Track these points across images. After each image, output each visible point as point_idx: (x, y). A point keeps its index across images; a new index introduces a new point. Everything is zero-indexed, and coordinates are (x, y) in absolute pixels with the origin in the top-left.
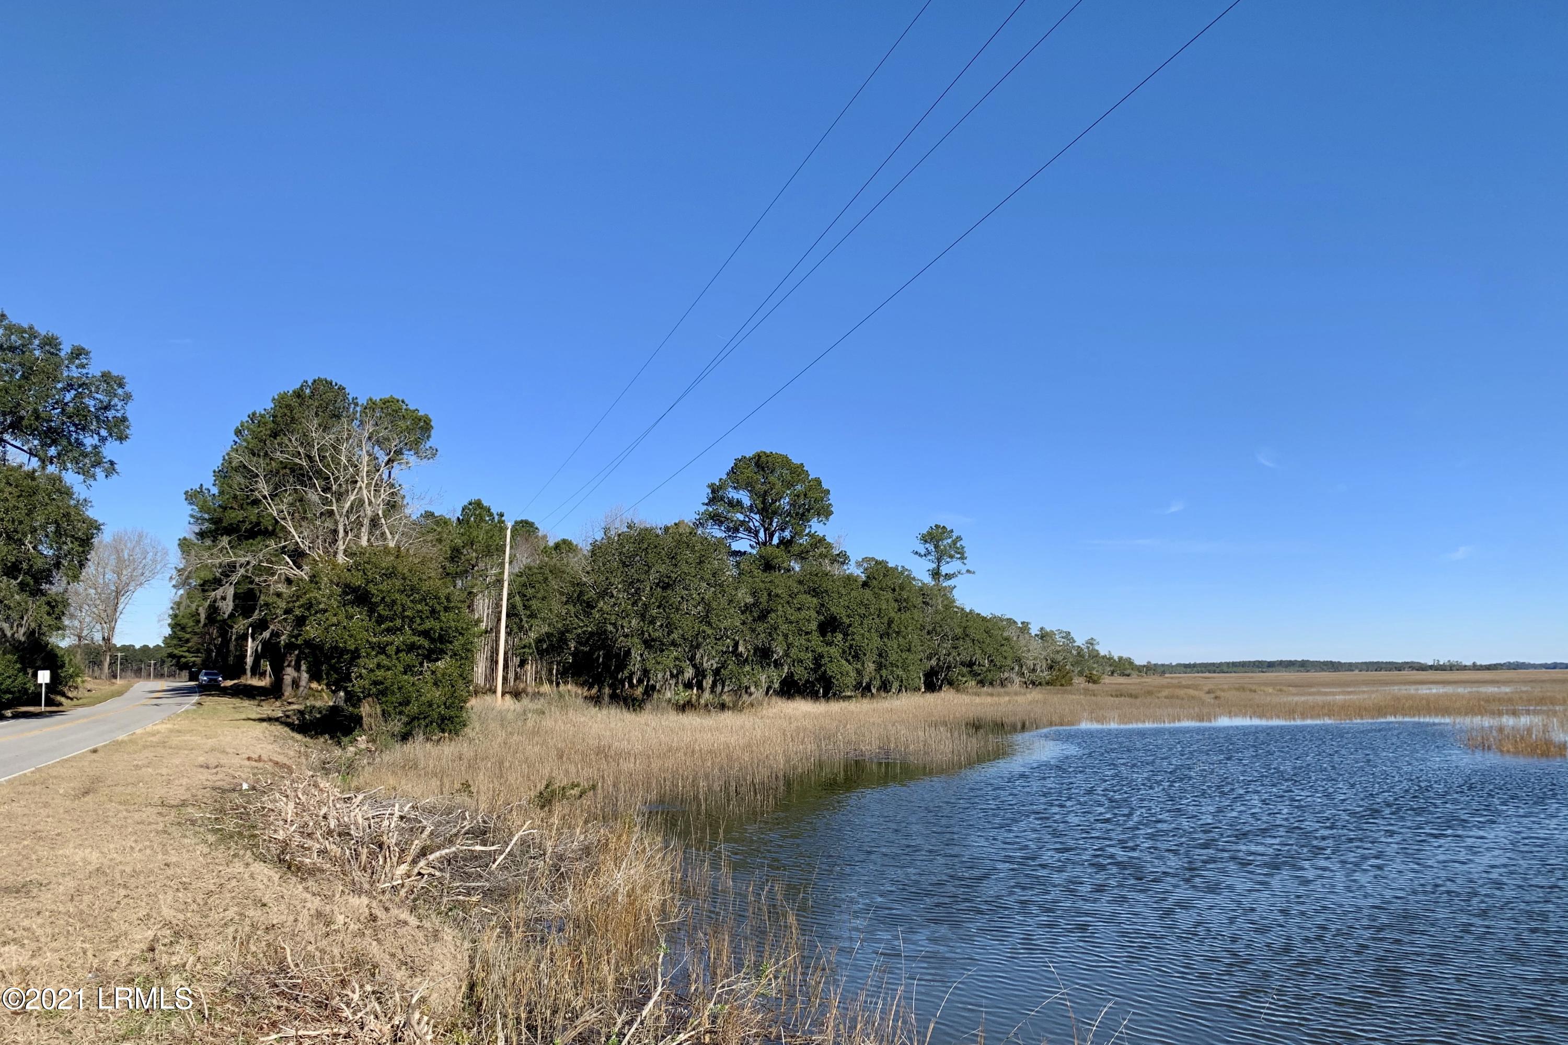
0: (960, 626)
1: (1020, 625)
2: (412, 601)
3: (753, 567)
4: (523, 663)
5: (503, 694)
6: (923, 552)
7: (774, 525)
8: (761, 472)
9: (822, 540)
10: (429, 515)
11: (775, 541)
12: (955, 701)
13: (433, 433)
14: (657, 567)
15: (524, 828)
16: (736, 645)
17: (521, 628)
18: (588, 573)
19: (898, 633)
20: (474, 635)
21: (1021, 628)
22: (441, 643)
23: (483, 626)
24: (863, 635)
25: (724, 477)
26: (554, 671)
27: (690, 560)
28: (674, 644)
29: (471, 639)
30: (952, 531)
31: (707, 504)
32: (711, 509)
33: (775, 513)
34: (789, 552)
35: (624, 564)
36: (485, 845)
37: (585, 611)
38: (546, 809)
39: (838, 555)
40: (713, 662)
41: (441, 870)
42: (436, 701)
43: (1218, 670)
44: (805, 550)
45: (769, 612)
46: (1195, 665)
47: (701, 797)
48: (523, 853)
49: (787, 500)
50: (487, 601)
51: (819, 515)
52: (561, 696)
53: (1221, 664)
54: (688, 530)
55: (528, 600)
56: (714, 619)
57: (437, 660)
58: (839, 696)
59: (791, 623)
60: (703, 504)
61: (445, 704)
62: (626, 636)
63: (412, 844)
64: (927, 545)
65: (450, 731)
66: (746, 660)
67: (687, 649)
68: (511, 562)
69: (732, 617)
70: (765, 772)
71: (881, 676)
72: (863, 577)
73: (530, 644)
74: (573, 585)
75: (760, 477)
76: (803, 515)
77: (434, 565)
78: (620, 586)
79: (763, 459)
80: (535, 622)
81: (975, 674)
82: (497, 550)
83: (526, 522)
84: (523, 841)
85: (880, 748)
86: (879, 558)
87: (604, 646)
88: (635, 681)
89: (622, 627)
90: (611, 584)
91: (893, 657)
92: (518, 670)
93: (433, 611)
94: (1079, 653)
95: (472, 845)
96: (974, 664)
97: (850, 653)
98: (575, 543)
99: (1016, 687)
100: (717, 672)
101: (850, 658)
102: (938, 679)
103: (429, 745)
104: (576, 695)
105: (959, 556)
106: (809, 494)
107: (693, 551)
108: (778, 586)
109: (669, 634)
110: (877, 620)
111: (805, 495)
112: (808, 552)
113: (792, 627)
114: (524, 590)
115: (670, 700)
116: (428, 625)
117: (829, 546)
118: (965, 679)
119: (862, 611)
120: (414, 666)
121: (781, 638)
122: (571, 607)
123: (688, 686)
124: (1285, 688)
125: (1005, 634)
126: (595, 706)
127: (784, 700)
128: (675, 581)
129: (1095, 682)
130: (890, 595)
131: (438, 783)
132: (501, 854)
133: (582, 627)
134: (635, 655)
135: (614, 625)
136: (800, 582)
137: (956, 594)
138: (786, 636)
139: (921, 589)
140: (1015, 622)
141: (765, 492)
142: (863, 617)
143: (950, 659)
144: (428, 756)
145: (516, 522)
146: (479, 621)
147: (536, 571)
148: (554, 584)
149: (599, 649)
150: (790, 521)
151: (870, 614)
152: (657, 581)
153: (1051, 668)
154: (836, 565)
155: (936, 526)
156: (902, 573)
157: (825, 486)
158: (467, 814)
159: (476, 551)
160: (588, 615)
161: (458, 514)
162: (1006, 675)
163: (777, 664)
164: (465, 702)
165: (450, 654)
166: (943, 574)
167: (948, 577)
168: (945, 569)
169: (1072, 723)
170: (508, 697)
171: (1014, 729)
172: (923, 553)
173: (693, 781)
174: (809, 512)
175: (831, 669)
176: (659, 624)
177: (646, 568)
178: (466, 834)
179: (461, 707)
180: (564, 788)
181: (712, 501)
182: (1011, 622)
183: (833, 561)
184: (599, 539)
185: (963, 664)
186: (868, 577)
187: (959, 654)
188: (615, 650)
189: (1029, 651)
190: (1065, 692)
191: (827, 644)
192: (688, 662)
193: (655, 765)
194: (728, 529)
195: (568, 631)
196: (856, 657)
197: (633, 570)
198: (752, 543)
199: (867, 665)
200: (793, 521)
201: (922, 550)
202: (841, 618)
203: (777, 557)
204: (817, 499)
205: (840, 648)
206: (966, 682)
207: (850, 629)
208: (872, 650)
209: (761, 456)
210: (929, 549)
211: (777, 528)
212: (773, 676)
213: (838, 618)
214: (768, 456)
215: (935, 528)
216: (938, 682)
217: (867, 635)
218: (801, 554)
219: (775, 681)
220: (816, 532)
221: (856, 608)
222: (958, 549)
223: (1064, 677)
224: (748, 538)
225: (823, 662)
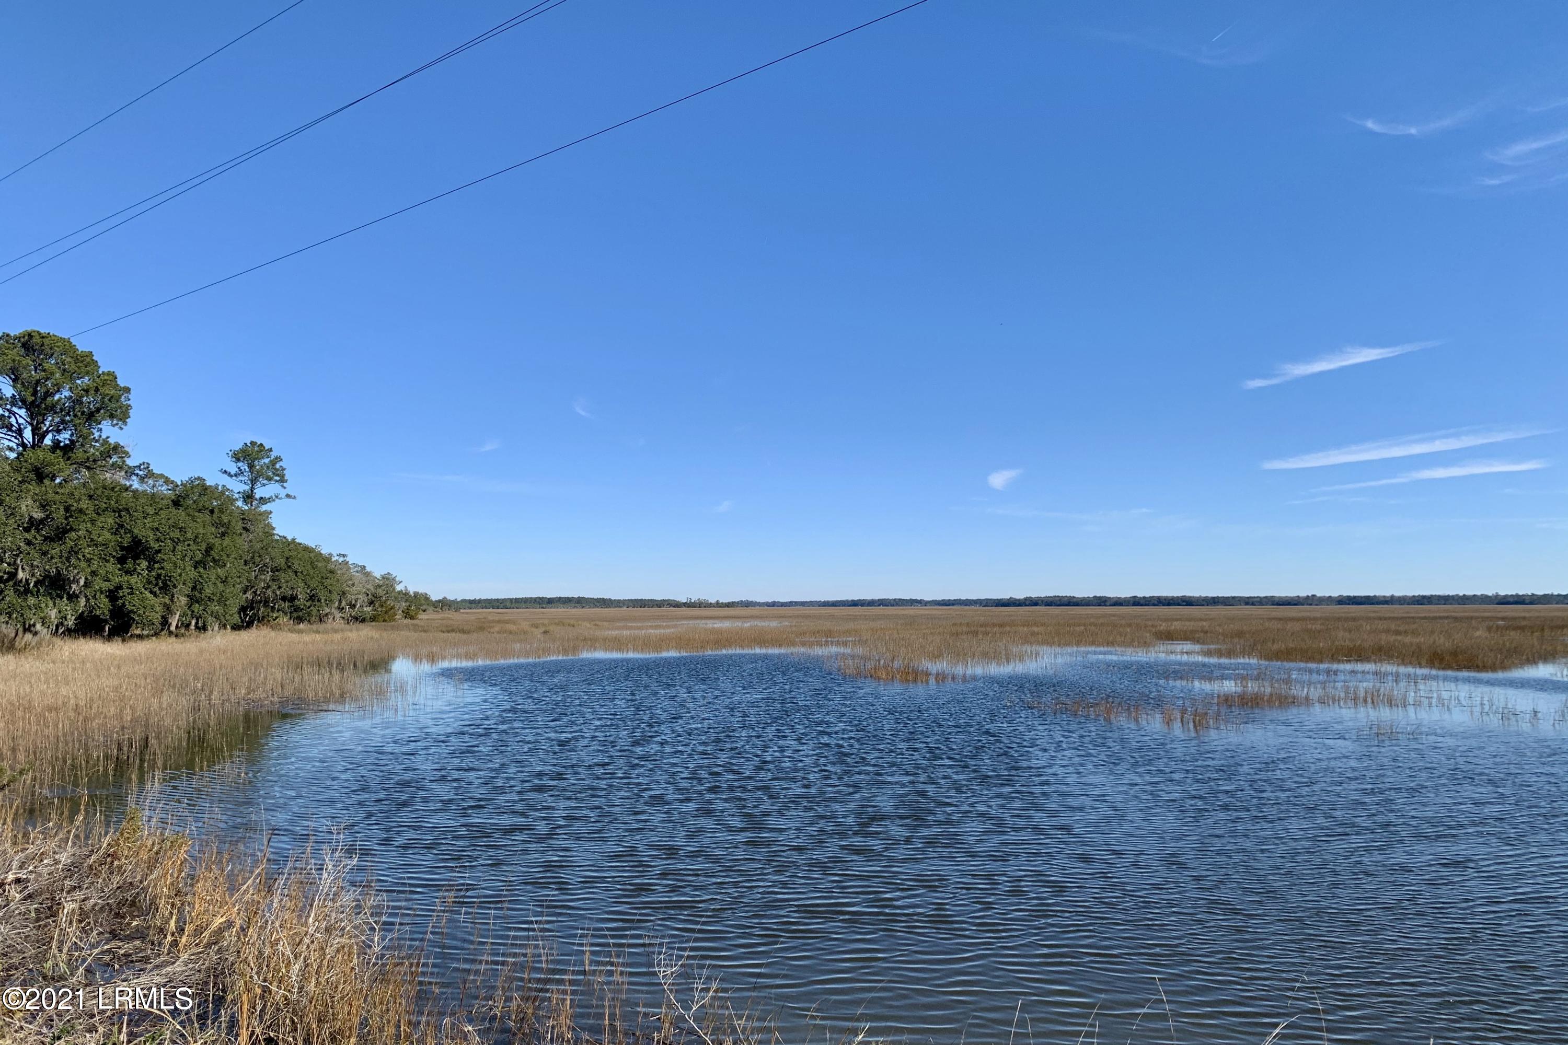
0: (281, 556)
7: (47, 424)
8: (32, 356)
9: (116, 448)
11: (48, 443)
16: (16, 570)
19: (216, 562)
24: (175, 563)
30: (271, 450)
33: (49, 409)
34: (68, 459)
39: (138, 467)
43: (502, 606)
44: (92, 458)
45: (66, 532)
46: (480, 601)
49: (69, 394)
51: (112, 416)
53: (504, 600)
59: (96, 545)
64: (240, 464)
66: (29, 590)
75: (29, 362)
76: (92, 414)
79: (36, 340)
81: (294, 610)
97: (157, 584)
99: (336, 623)
101: (156, 589)
102: (246, 615)
105: (278, 478)
106: (102, 390)
110: (193, 547)
111: (97, 390)
117: (125, 455)
118: (279, 615)
119: (176, 534)
121: (83, 564)
124: (599, 623)
125: (329, 566)
129: (412, 618)
130: (207, 518)
136: (89, 496)
137: (274, 521)
139: (237, 513)
141: (38, 382)
142: (175, 542)
143: (269, 592)
150: (70, 421)
151: (186, 540)
153: (372, 602)
154: (135, 479)
155: (252, 443)
156: (223, 493)
157: (121, 383)
162: (328, 610)
163: (73, 597)
166: (257, 496)
167: (263, 501)
168: (259, 492)
172: (233, 472)
174: (100, 411)
175: (131, 603)
183: (132, 473)
185: (284, 599)
186: (178, 496)
187: (280, 588)
189: (353, 585)
190: (388, 628)
191: (126, 573)
196: (165, 588)
198: (12, 444)
199: (178, 598)
200: (78, 421)
201: (233, 469)
202: (147, 541)
203: (53, 464)
204: (112, 397)
205: (144, 577)
206: (277, 618)
207: (159, 555)
208: (185, 581)
209: (32, 336)
210: (242, 468)
211: (51, 428)
212: (66, 610)
213: (144, 541)
214: (43, 337)
215: (249, 445)
216: (246, 618)
217: (180, 562)
218: (86, 462)
219: (69, 617)
220: (108, 437)
221: (168, 531)
222: (277, 470)
223: (386, 612)
224: (9, 437)
225: (121, 594)
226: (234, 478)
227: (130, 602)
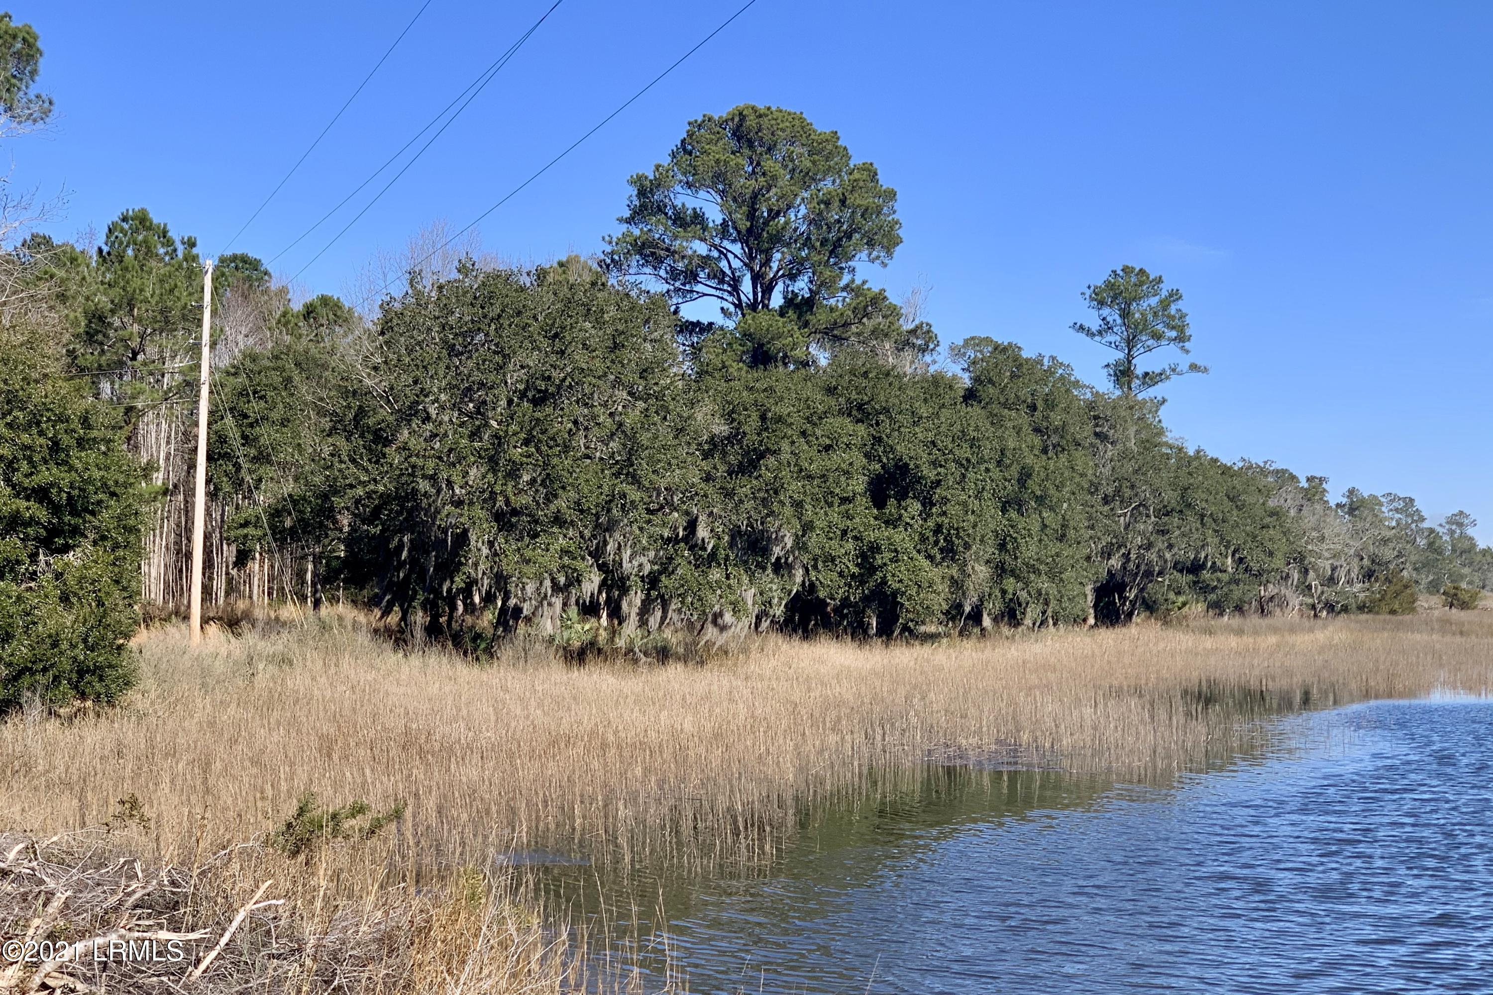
0: (1173, 486)
1: (1304, 484)
2: (9, 425)
3: (729, 358)
4: (242, 558)
5: (205, 620)
6: (1095, 324)
7: (775, 265)
8: (746, 151)
9: (878, 300)
10: (39, 243)
11: (777, 300)
12: (1162, 645)
13: (42, 62)
14: (520, 357)
15: (259, 894)
16: (692, 526)
17: (238, 484)
18: (376, 369)
19: (1040, 500)
20: (140, 498)
21: (1306, 491)
22: (74, 513)
23: (158, 479)
24: (965, 504)
25: (666, 161)
26: (309, 576)
27: (591, 343)
28: (558, 520)
29: (136, 506)
30: (1160, 280)
31: (628, 221)
32: (637, 232)
33: (776, 239)
34: (806, 324)
35: (451, 350)
36: (177, 930)
37: (370, 450)
38: (302, 858)
39: (913, 332)
40: (644, 560)
41: (86, 980)
42: (67, 634)
44: (840, 322)
45: (762, 456)
47: (623, 841)
48: (255, 948)
49: (803, 210)
50: (164, 426)
51: (871, 244)
52: (324, 627)
54: (588, 278)
55: (251, 425)
56: (643, 468)
57: (65, 549)
58: (910, 634)
59: (810, 477)
60: (620, 220)
61: (85, 641)
62: (459, 503)
63: (26, 927)
64: (1106, 311)
65: (98, 695)
66: (713, 556)
67: (587, 533)
68: (213, 345)
69: (683, 463)
70: (754, 792)
71: (1004, 592)
72: (966, 381)
73: (258, 518)
74: (346, 393)
75: (745, 162)
76: (837, 244)
77: (51, 349)
78: (443, 397)
79: (751, 121)
80: (268, 471)
81: (1204, 589)
82: (184, 318)
83: (244, 259)
84: (255, 923)
85: (998, 742)
86: (1002, 339)
87: (410, 525)
88: (477, 599)
89: (450, 484)
90: (425, 393)
91: (1030, 551)
92: (234, 572)
93: (55, 446)
94: (1431, 544)
95: (149, 928)
96: (1203, 566)
97: (936, 543)
98: (347, 305)
99: (1292, 615)
100: (652, 581)
101: (935, 551)
102: (1123, 599)
103: (52, 725)
104: (356, 626)
105: (1174, 334)
107: (599, 323)
108: (781, 399)
109: (548, 500)
110: (996, 474)
111: (843, 202)
112: (846, 325)
113: (813, 487)
114: (242, 405)
115: (551, 639)
116: (44, 476)
117: (894, 312)
118: (1181, 599)
119: (965, 452)
120: (18, 562)
121: (788, 511)
122: (341, 442)
123: (589, 610)
125: (1272, 503)
126: (395, 651)
127: (796, 641)
128: (559, 387)
129: (1464, 606)
130: (1023, 419)
131: (75, 802)
132: (209, 949)
133: (364, 484)
134: (478, 543)
135: (433, 478)
136: (831, 391)
137: (1166, 416)
138: (798, 505)
139: (1091, 406)
140: (1293, 478)
141: (755, 196)
142: (965, 465)
143: (1152, 556)
144: (50, 749)
145: (222, 260)
146: (148, 470)
147: (266, 363)
148: (305, 391)
149: (401, 531)
150: (807, 258)
151: (981, 461)
152: (521, 387)
153: (1369, 575)
154: (908, 354)
155: (1125, 269)
156: (1050, 372)
157: (885, 181)
158: (138, 866)
159: (139, 320)
160: (378, 458)
161: (101, 240)
162: (1272, 589)
163: (779, 567)
164: (127, 636)
165: (92, 536)
166: (1139, 371)
167: (1150, 379)
168: (1142, 364)
169: (1411, 693)
170: (213, 629)
171: (1285, 704)
172: (1095, 328)
173: (606, 806)
174: (850, 238)
175: (895, 576)
176: (526, 478)
177: (498, 359)
178: (136, 907)
179: (119, 647)
180: (334, 816)
181: (638, 214)
182: (1285, 477)
183: (903, 344)
184: (398, 294)
185: (1179, 566)
186: (977, 380)
187: (1170, 547)
188: (435, 533)
189: (1322, 539)
190: (1398, 627)
191: (887, 523)
192: (590, 561)
193: (527, 771)
194: (674, 274)
195: (336, 492)
196: (950, 550)
197: (470, 364)
198: (726, 305)
199: (973, 568)
200: (816, 258)
201: (1093, 322)
202: (917, 467)
203: (780, 336)
204: (867, 210)
205: (915, 532)
206: (1184, 604)
207: (938, 491)
208: (983, 536)
209: (744, 117)
210: (1109, 319)
211: (781, 273)
212: (771, 589)
213: (912, 466)
214: (760, 116)
215: (1121, 273)
216: (1124, 604)
217: (974, 504)
218: (833, 329)
219: (775, 601)
220: (864, 282)
221: (950, 446)
222: (1173, 318)
223: (1397, 594)
224: (718, 293)
225: (880, 562)
226: (1097, 338)
227: (893, 575)
